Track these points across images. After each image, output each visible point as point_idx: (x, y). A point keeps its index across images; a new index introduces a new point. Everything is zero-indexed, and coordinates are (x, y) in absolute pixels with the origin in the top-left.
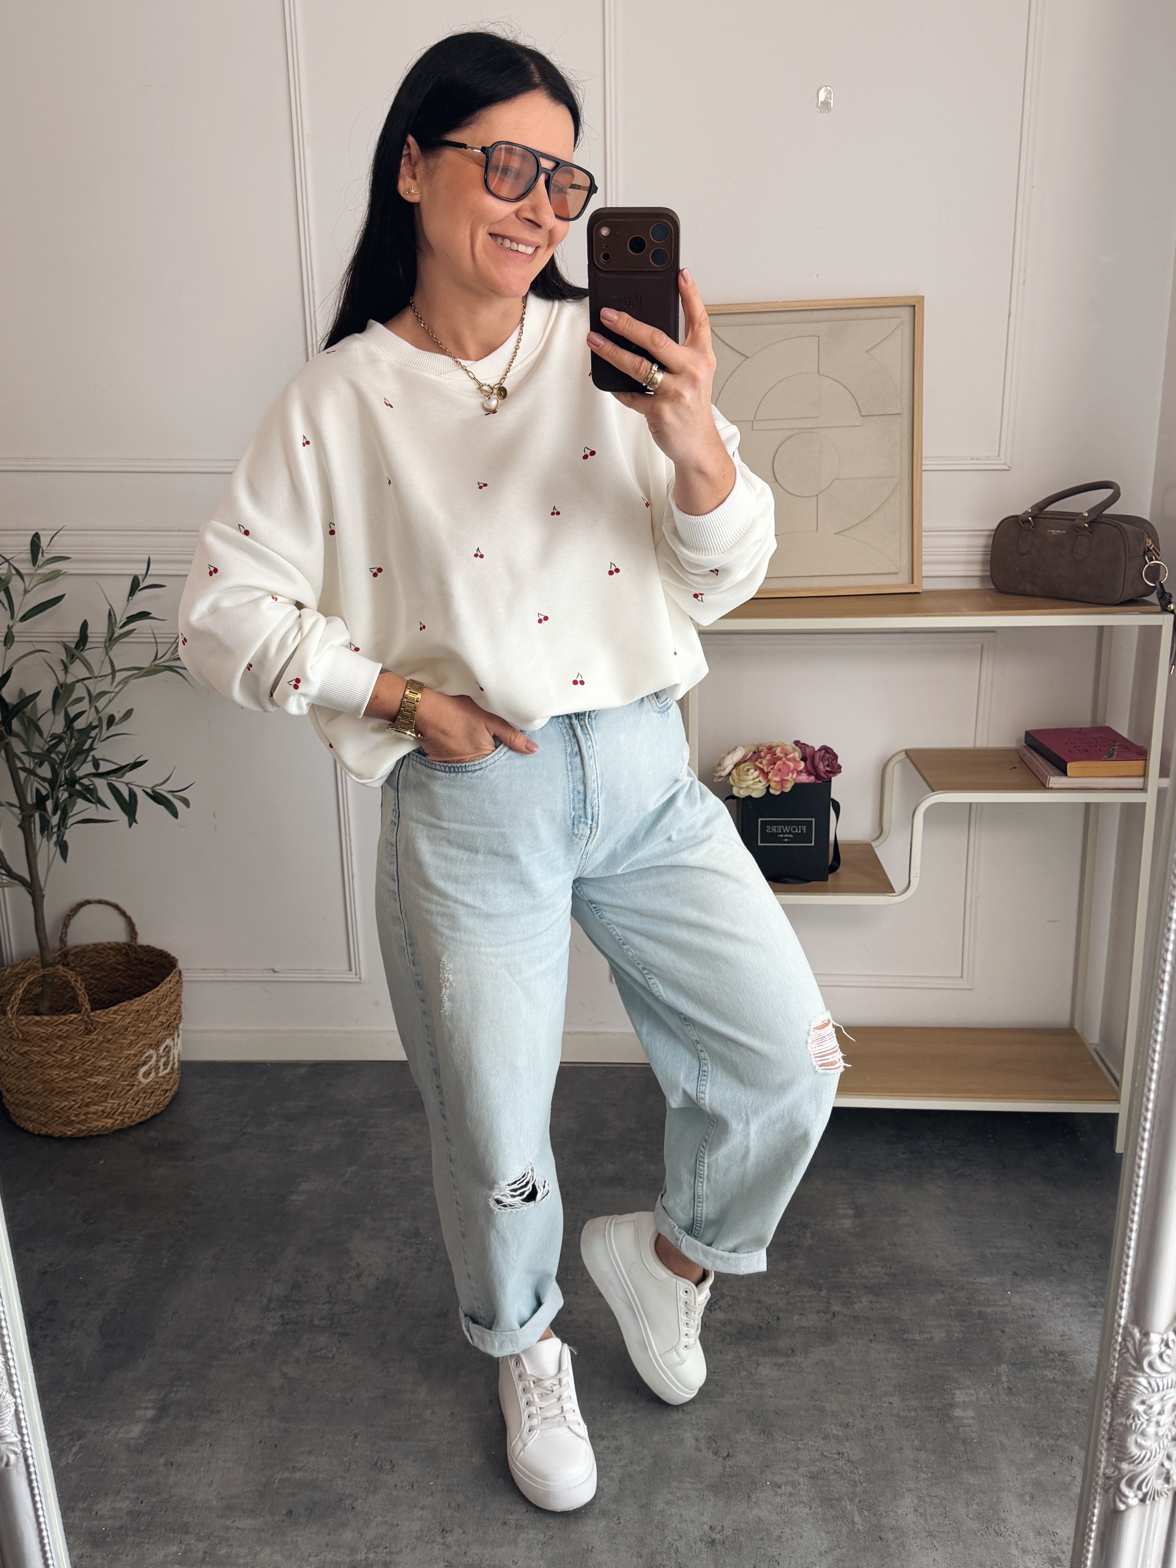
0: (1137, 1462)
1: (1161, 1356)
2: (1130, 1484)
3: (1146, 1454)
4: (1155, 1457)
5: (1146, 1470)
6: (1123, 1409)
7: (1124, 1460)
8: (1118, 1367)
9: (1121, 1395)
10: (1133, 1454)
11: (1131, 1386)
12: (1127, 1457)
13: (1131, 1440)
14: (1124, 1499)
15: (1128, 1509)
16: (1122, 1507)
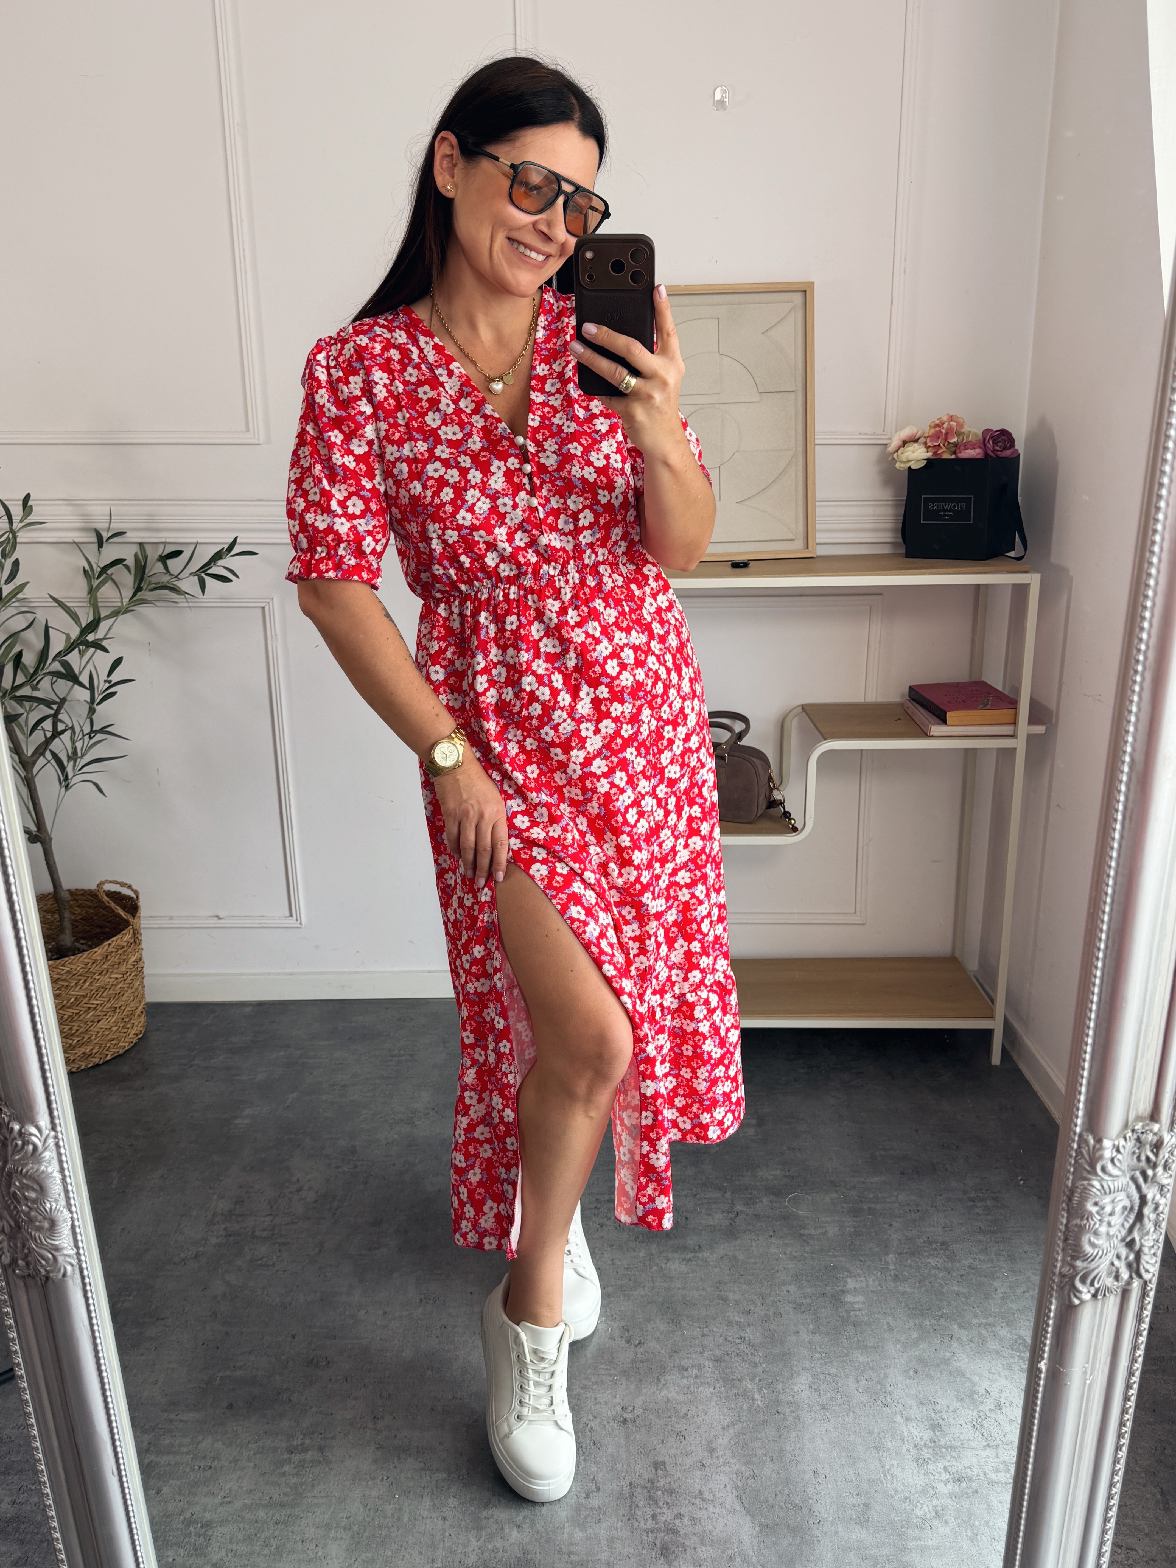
0: (1090, 1260)
1: (1112, 1160)
2: (1083, 1281)
3: (1098, 1252)
4: (1105, 1255)
5: (1098, 1267)
6: (1077, 1212)
7: (1077, 1258)
8: (1073, 1173)
9: (1076, 1199)
10: (1087, 1252)
11: (1085, 1189)
12: (1081, 1255)
13: (1085, 1239)
14: (1078, 1294)
15: (1082, 1302)
16: (1077, 1302)
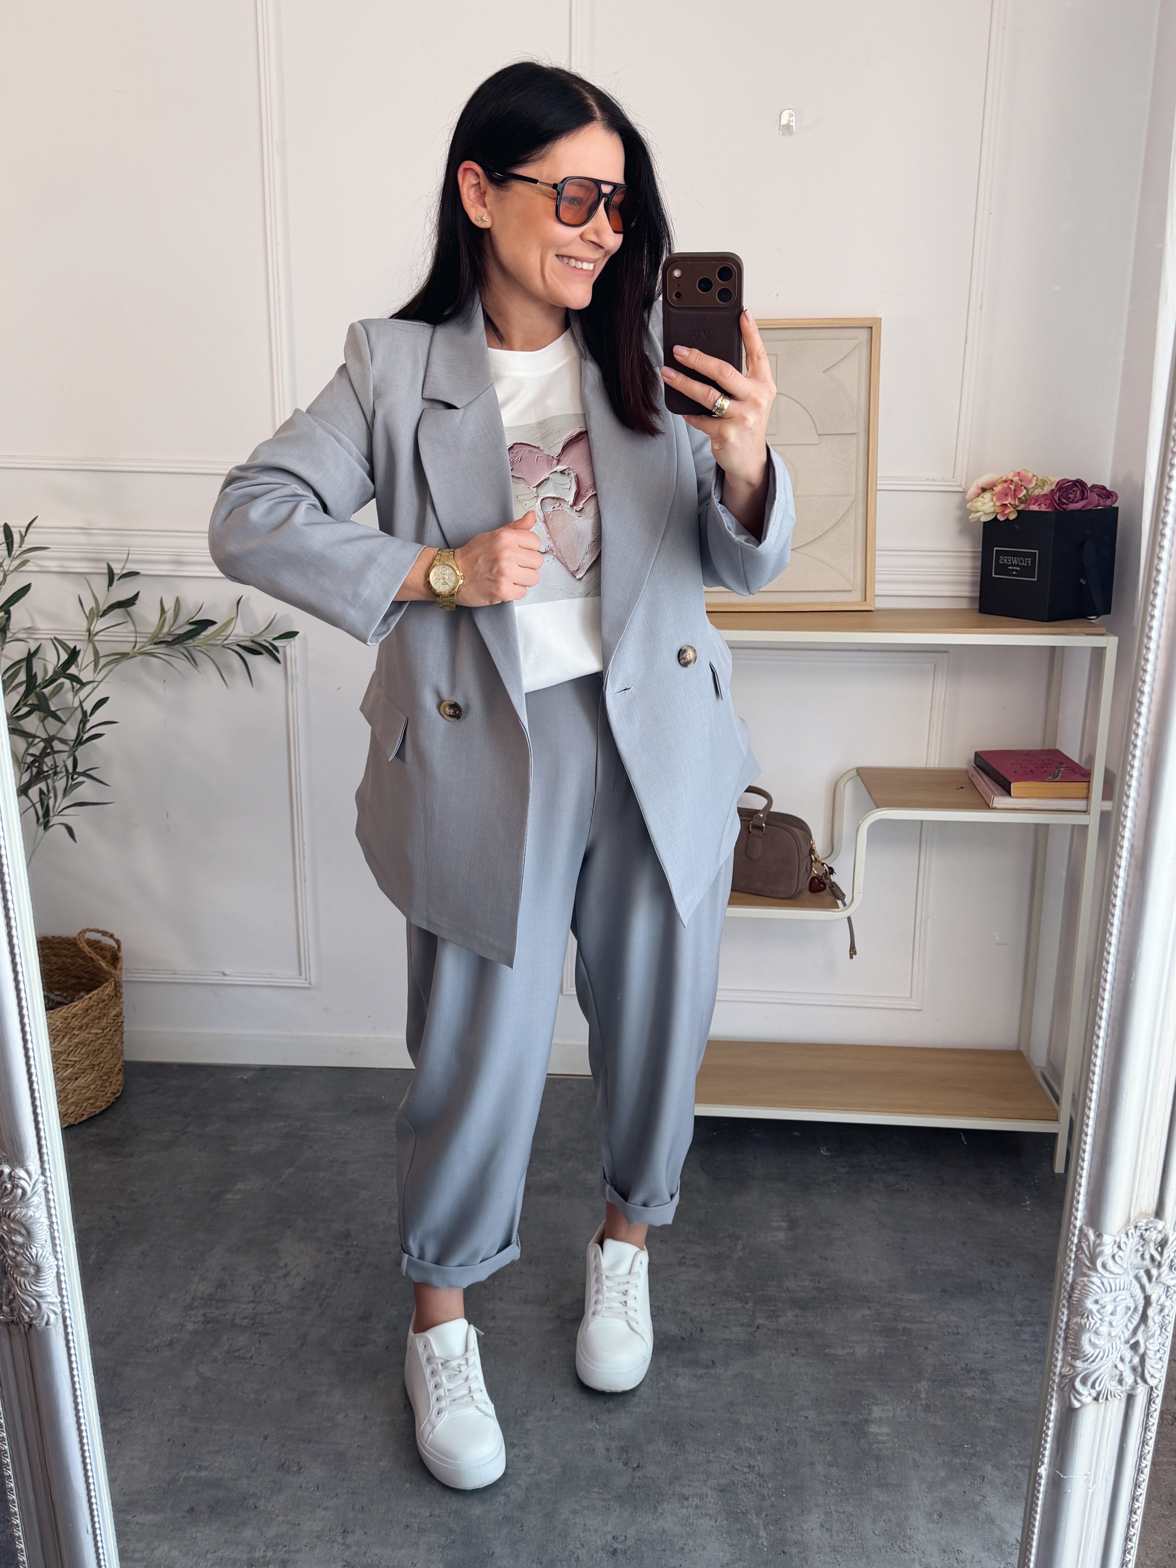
0: (1090, 1360)
1: (1113, 1257)
2: (1084, 1382)
3: (1099, 1352)
4: (1107, 1356)
5: (1099, 1368)
6: (1078, 1309)
7: (1078, 1358)
8: (1074, 1268)
9: (1076, 1296)
10: (1087, 1352)
11: (1086, 1285)
12: (1081, 1355)
13: (1085, 1338)
14: (1078, 1396)
15: (1083, 1405)
16: (1077, 1405)
